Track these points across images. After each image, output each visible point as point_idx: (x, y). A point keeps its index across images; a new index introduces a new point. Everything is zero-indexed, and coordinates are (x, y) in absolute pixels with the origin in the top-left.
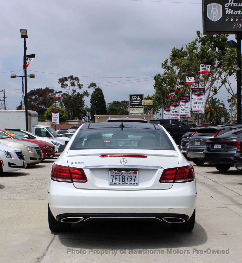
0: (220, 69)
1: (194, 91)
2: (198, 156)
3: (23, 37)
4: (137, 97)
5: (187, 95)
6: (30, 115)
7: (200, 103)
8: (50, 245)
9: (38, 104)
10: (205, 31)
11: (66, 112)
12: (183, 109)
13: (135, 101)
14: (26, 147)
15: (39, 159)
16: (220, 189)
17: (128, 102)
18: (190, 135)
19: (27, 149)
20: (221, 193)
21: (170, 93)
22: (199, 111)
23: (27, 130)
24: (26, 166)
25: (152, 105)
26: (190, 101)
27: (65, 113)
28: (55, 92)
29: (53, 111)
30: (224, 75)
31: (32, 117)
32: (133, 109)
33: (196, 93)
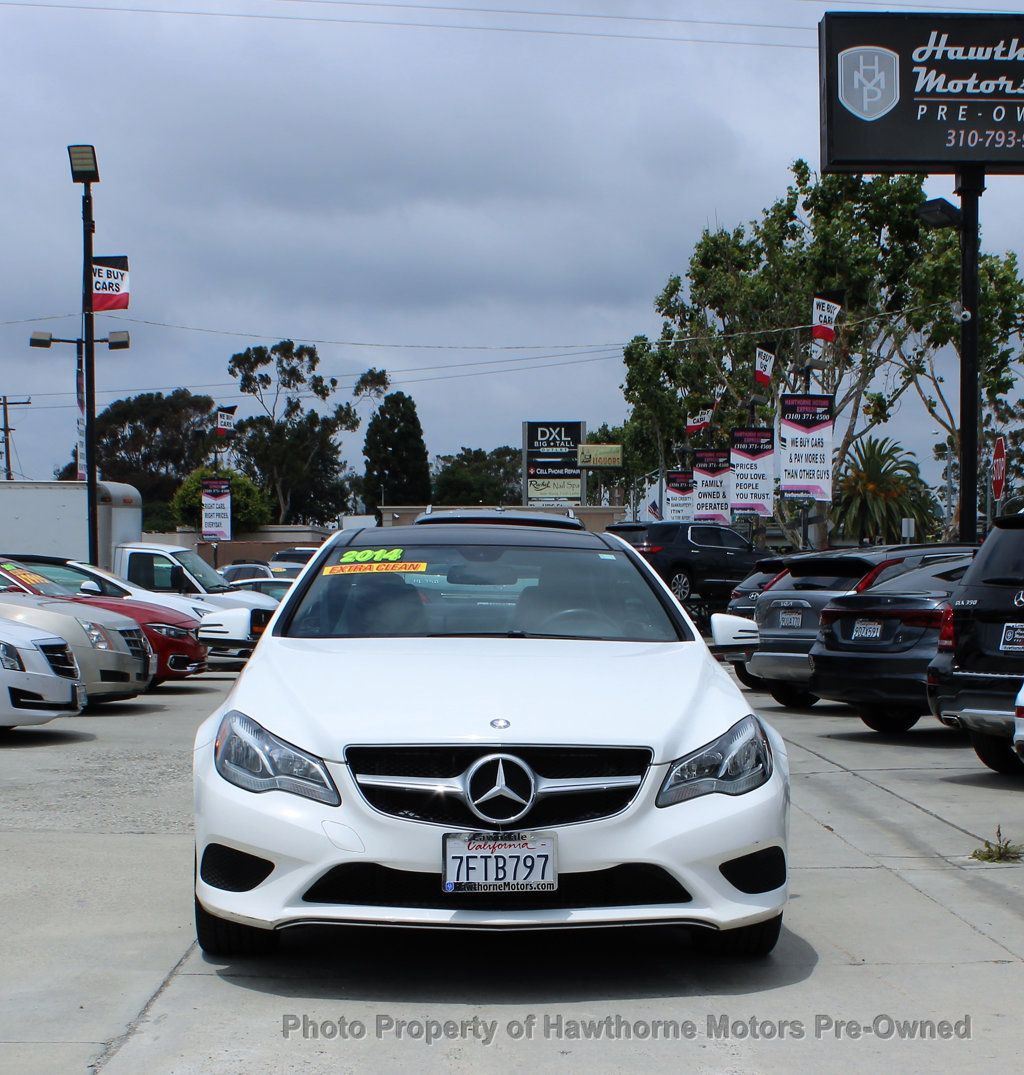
0: (898, 320)
1: (789, 407)
2: (790, 671)
3: (77, 176)
4: (559, 434)
5: (763, 424)
6: (107, 499)
7: (812, 458)
8: (156, 995)
9: (147, 459)
10: (829, 159)
11: (262, 490)
12: (744, 481)
13: (550, 450)
14: (86, 626)
15: (139, 676)
16: (869, 798)
17: (520, 451)
18: (762, 587)
19: (89, 636)
20: (868, 814)
21: (692, 416)
22: (808, 492)
23: (94, 561)
24: (82, 702)
25: (619, 463)
26: (773, 448)
27: (258, 496)
28: (214, 409)
29: (207, 487)
30: (914, 341)
31: (115, 511)
32: (540, 481)
33: (797, 416)
